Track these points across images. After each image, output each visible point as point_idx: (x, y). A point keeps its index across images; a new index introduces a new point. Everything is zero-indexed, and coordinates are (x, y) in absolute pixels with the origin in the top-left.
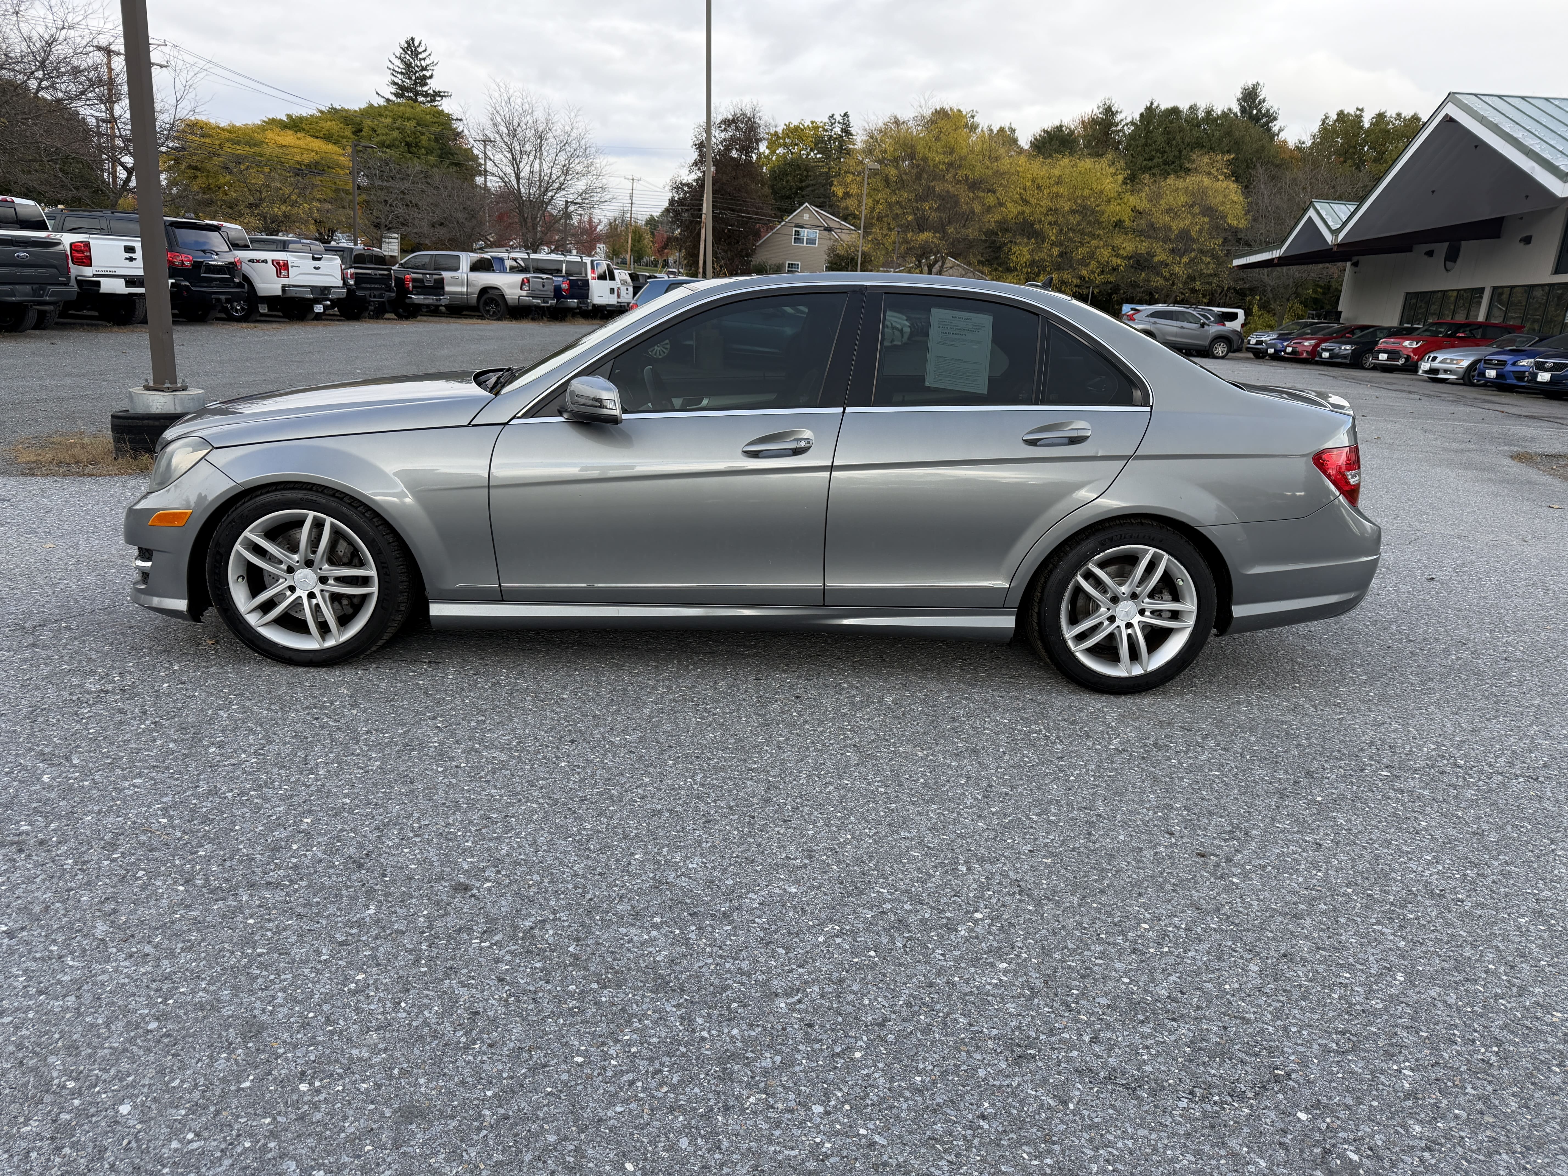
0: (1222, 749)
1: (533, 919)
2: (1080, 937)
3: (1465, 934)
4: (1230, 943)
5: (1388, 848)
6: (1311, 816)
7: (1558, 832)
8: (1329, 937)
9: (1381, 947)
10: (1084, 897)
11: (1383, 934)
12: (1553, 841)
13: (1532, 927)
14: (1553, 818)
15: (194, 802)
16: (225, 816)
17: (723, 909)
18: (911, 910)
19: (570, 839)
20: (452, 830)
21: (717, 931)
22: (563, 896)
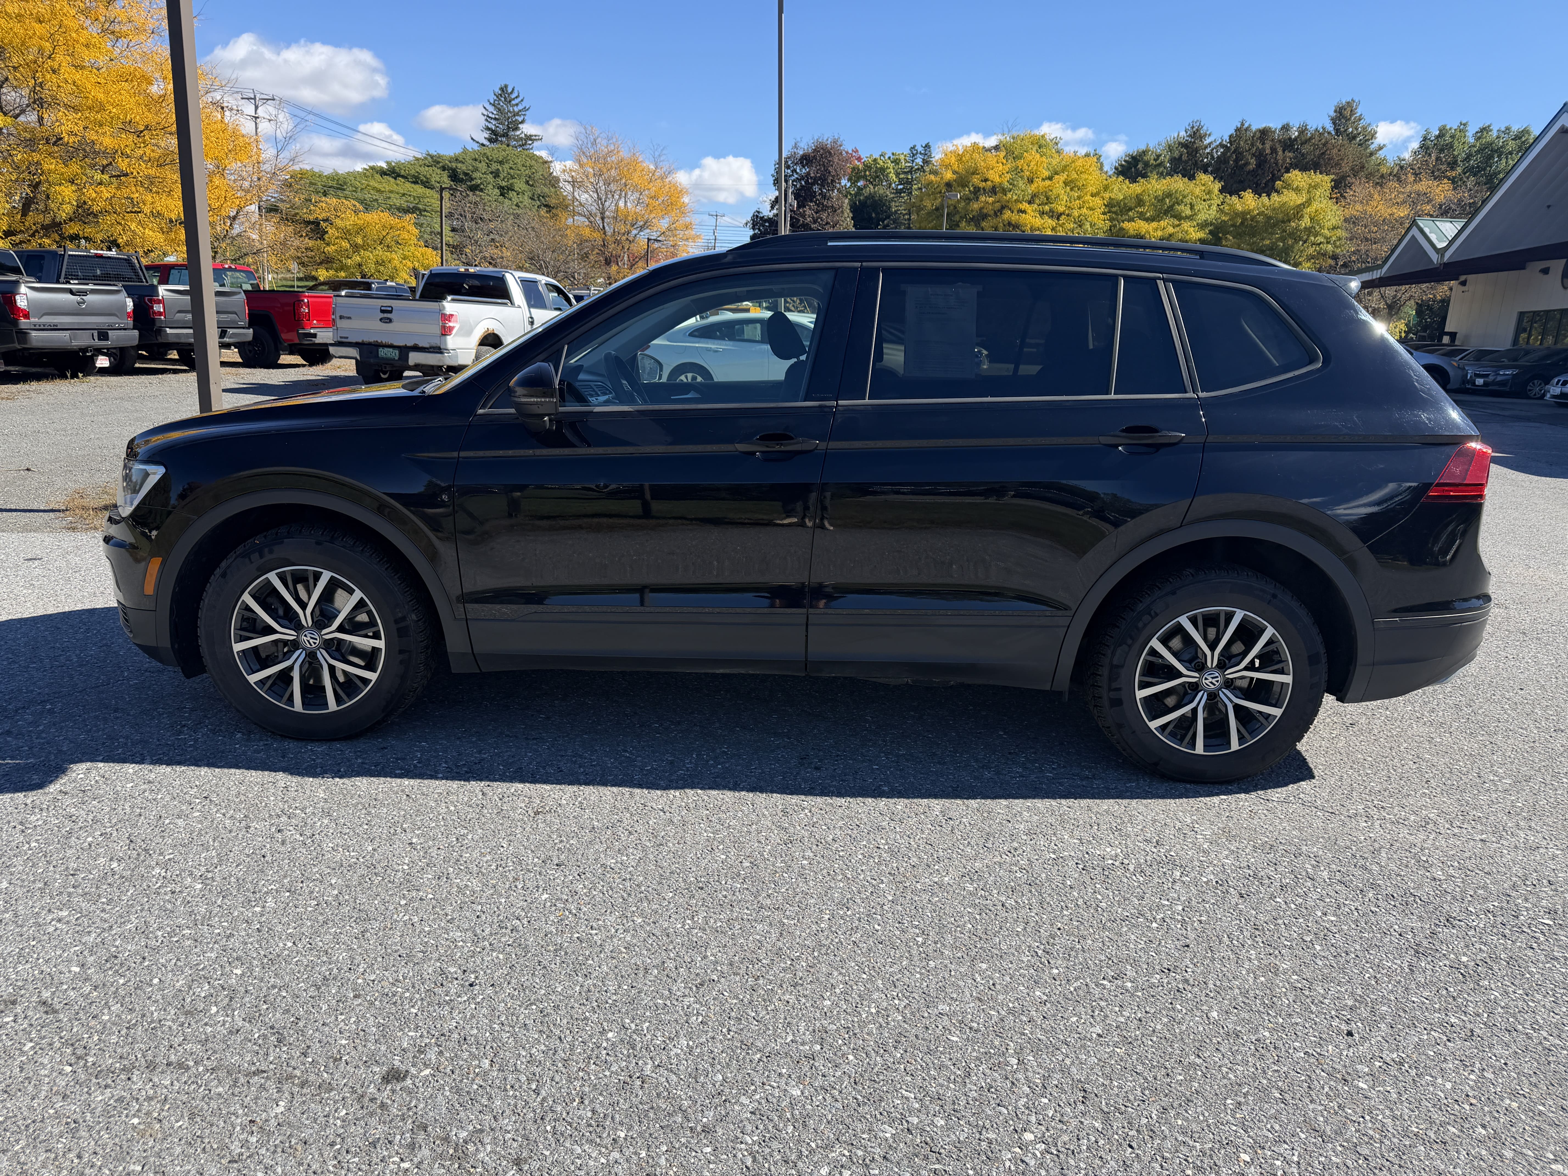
1: (470, 1127)
15: (117, 943)
16: (146, 964)
17: (705, 1120)
18: (942, 1126)
19: (534, 1007)
20: (399, 990)
21: (694, 1154)
22: (511, 1093)
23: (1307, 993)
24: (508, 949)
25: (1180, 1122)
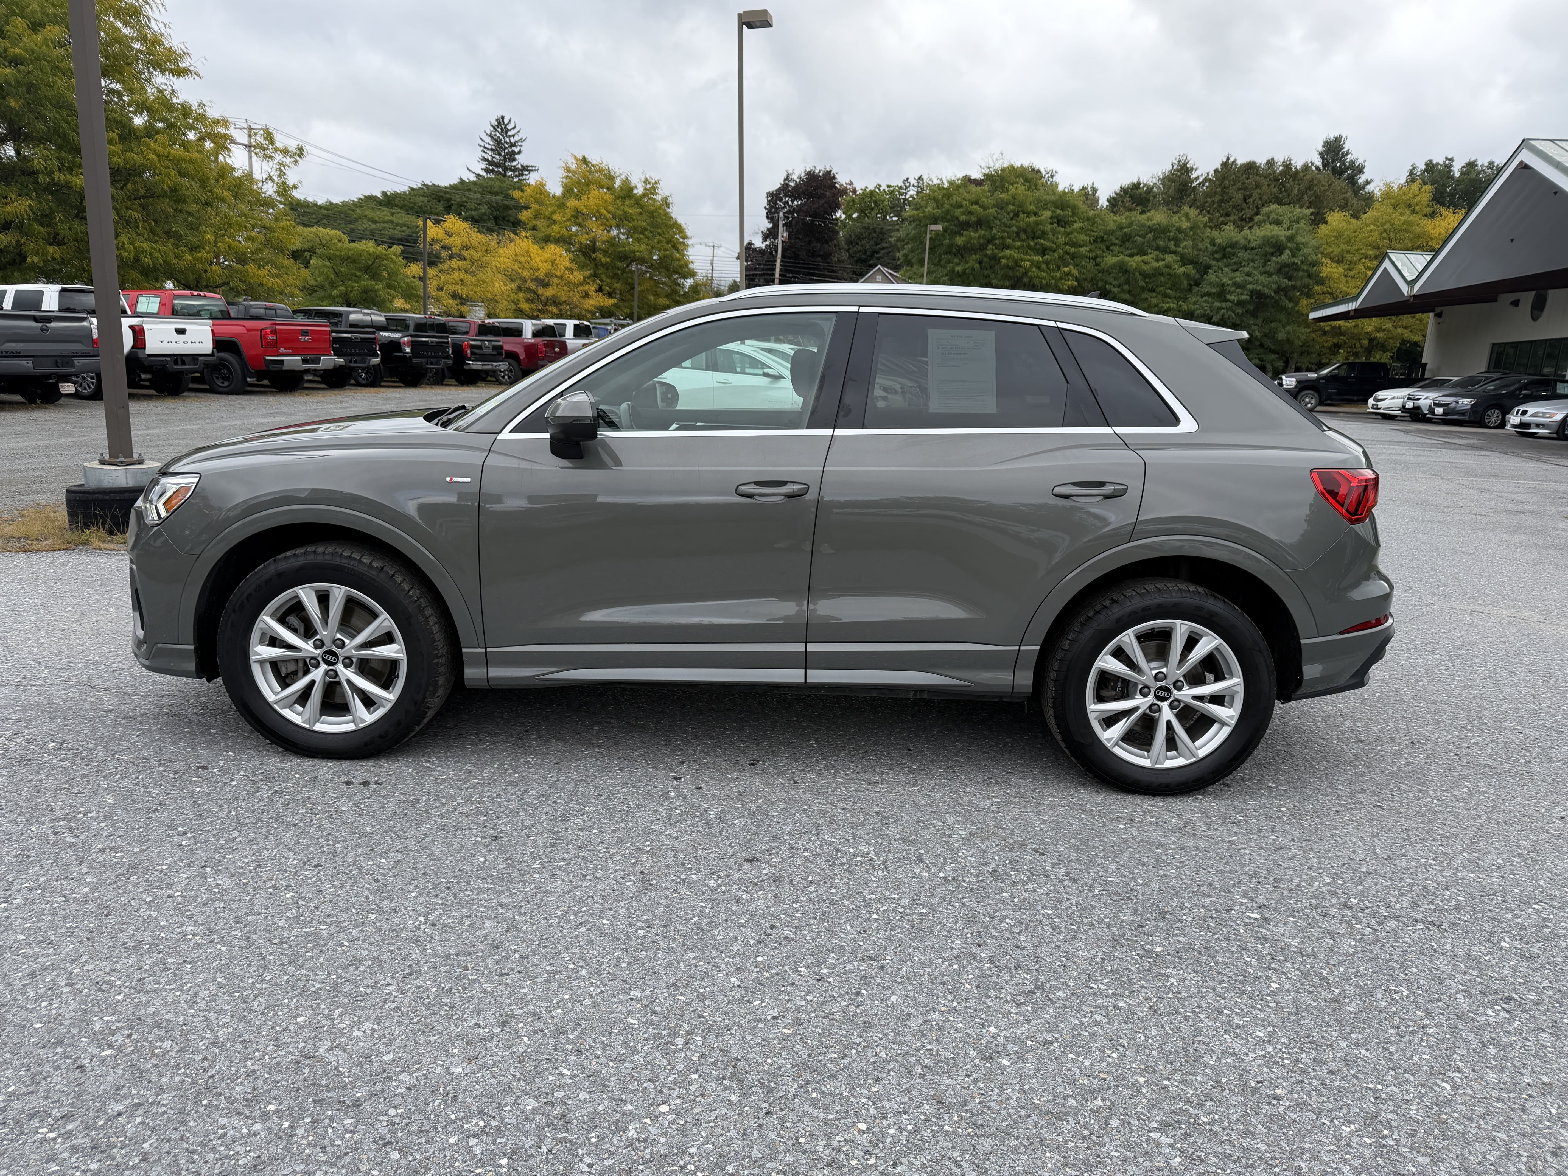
0: (1070, 880)
1: (130, 1101)
2: (773, 1141)
3: (1263, 1148)
4: (956, 1154)
5: (1215, 1020)
6: (1139, 972)
7: (1439, 1000)
8: (1088, 1148)
9: (1148, 1164)
10: (808, 1083)
11: (1158, 1145)
12: (1428, 1014)
13: (1355, 1139)
14: (1441, 980)
17: (359, 1095)
18: (584, 1100)
20: (113, 979)
21: (334, 1125)
22: (181, 1071)
23: (993, 978)
24: (235, 942)
25: (814, 1095)
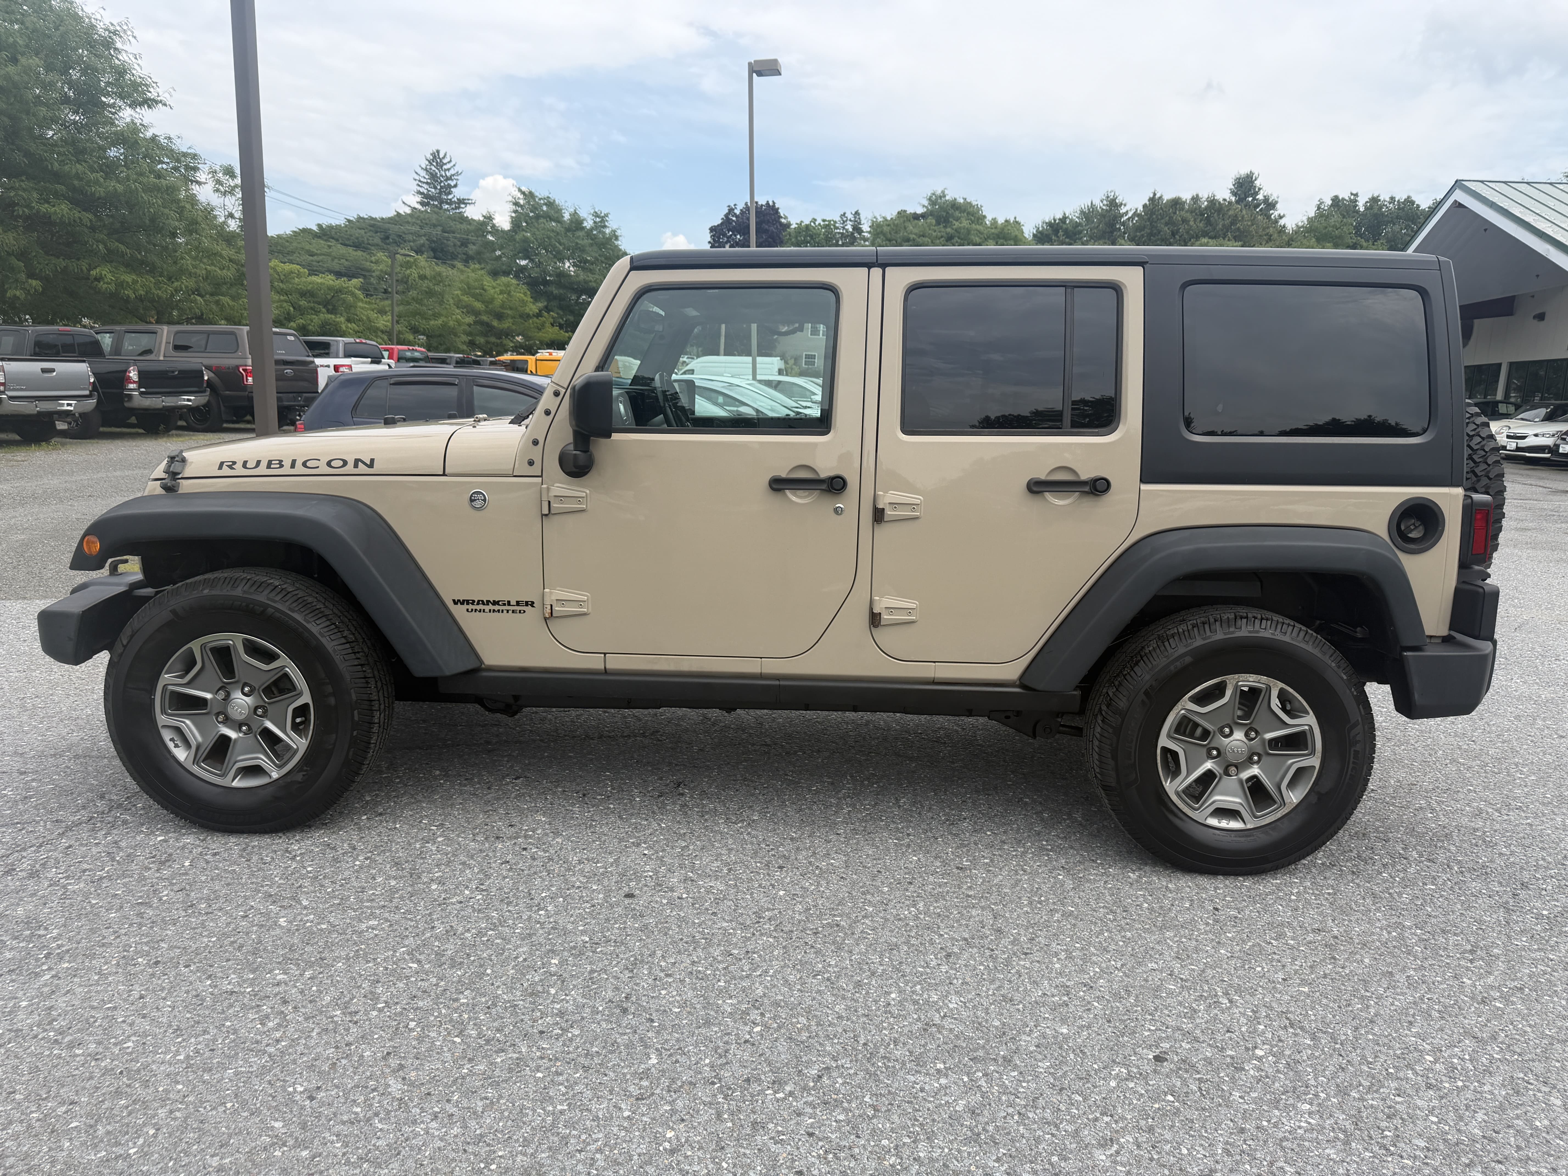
0: (1427, 860)
1: (817, 1066)
2: (1369, 1073)
4: (1522, 1075)
6: (1545, 931)
10: (1357, 1028)
15: (437, 944)
16: (472, 958)
17: (1002, 1053)
18: (1190, 1049)
19: (819, 977)
20: (700, 969)
21: (1005, 1077)
22: (836, 1041)
23: (1433, 941)
24: (774, 934)
25: (1371, 1037)
